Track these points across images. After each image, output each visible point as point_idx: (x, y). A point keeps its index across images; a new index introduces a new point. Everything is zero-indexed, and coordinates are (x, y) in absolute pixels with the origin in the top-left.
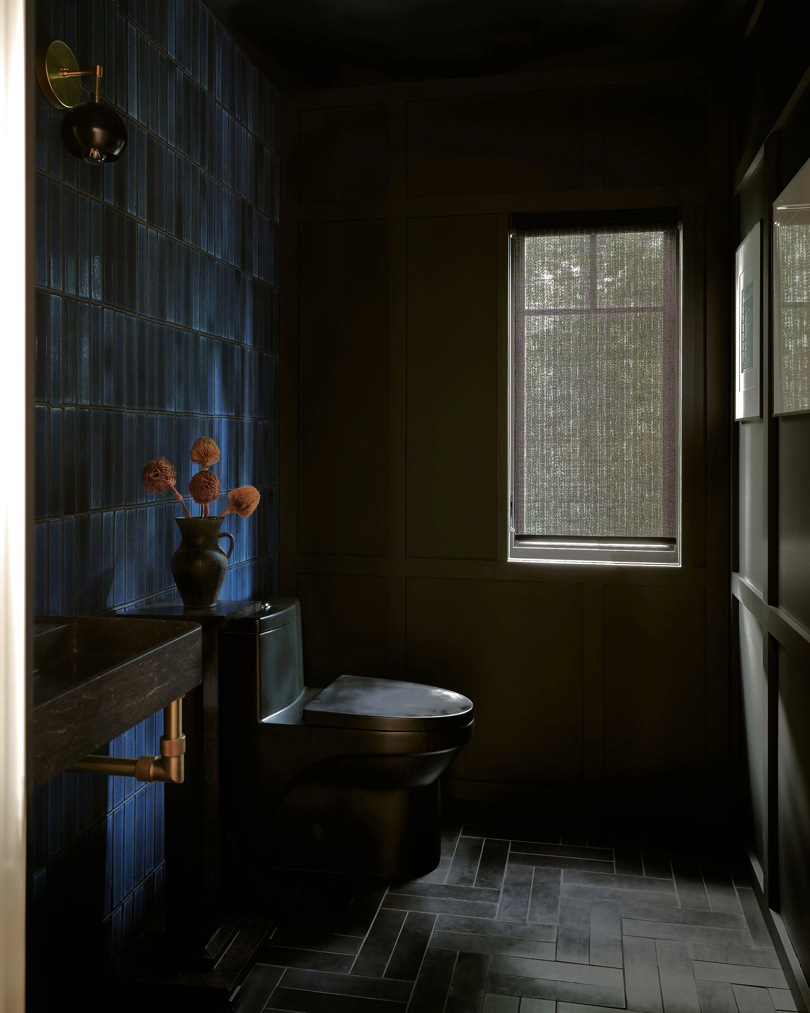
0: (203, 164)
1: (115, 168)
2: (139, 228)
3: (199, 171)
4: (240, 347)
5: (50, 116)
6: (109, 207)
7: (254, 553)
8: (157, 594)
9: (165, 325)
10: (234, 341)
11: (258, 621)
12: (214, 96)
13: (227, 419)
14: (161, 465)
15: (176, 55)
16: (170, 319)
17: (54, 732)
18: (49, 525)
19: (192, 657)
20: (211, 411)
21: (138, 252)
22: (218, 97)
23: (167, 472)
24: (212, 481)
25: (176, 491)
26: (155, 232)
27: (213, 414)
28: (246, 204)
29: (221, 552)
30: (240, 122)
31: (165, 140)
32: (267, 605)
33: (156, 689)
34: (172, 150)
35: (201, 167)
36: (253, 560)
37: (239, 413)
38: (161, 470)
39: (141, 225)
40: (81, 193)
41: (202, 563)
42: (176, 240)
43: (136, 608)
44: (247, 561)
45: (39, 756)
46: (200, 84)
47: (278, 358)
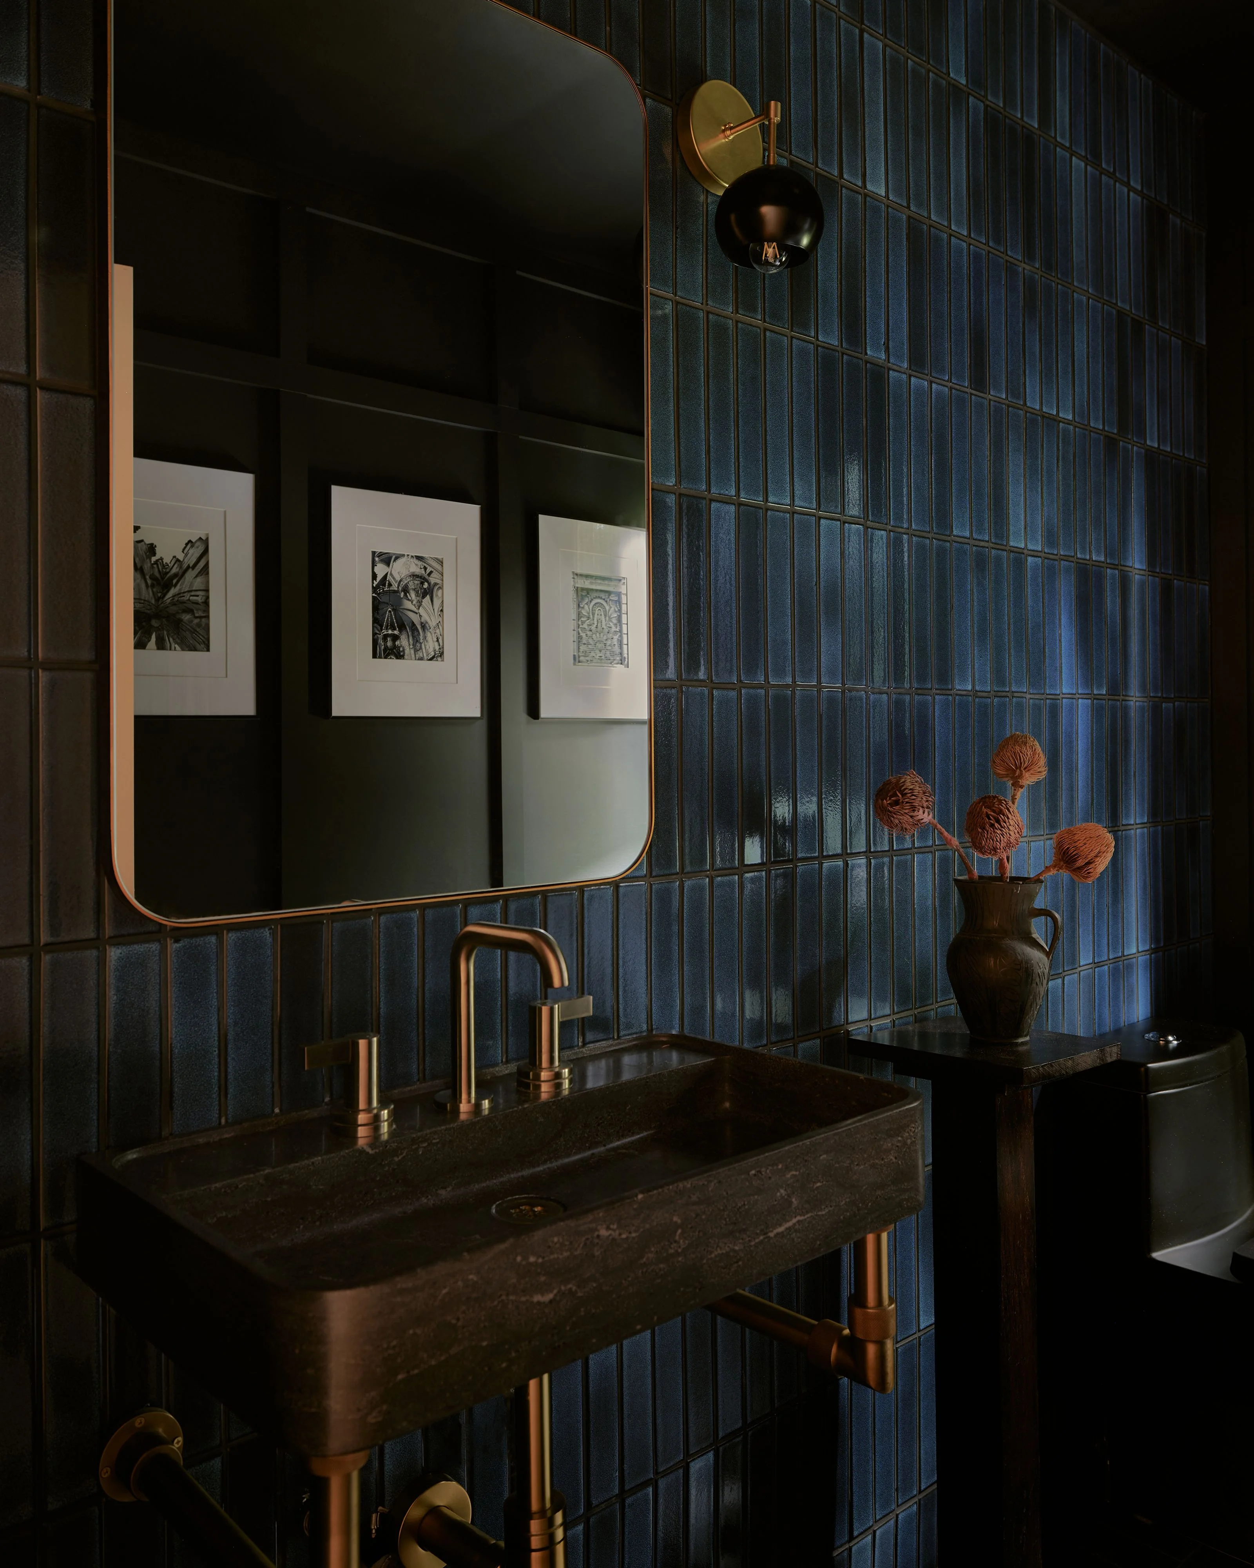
0: (1029, 255)
1: (841, 283)
2: (891, 379)
3: (1020, 269)
4: (1117, 572)
5: (707, 211)
6: (827, 348)
7: (1155, 937)
8: (939, 1004)
9: (949, 541)
10: (1103, 562)
11: (1143, 1069)
12: (1053, 135)
13: (1090, 701)
14: (903, 786)
15: (967, 76)
16: (960, 530)
17: (523, 1299)
18: (713, 882)
19: (894, 1160)
20: (1053, 686)
21: (891, 420)
22: (1063, 137)
23: (914, 797)
24: (1004, 815)
25: (943, 830)
26: (926, 383)
27: (1058, 692)
28: (1129, 319)
29: (1035, 944)
30: (1112, 175)
31: (946, 224)
32: (1170, 1038)
33: (794, 1221)
34: (961, 240)
35: (1024, 263)
36: (1154, 951)
37: (1117, 687)
38: (904, 795)
39: (896, 374)
40: (771, 331)
41: (995, 963)
42: (971, 394)
43: (894, 1027)
44: (1139, 952)
45: (484, 1344)
46: (1022, 119)
47: (1207, 588)
